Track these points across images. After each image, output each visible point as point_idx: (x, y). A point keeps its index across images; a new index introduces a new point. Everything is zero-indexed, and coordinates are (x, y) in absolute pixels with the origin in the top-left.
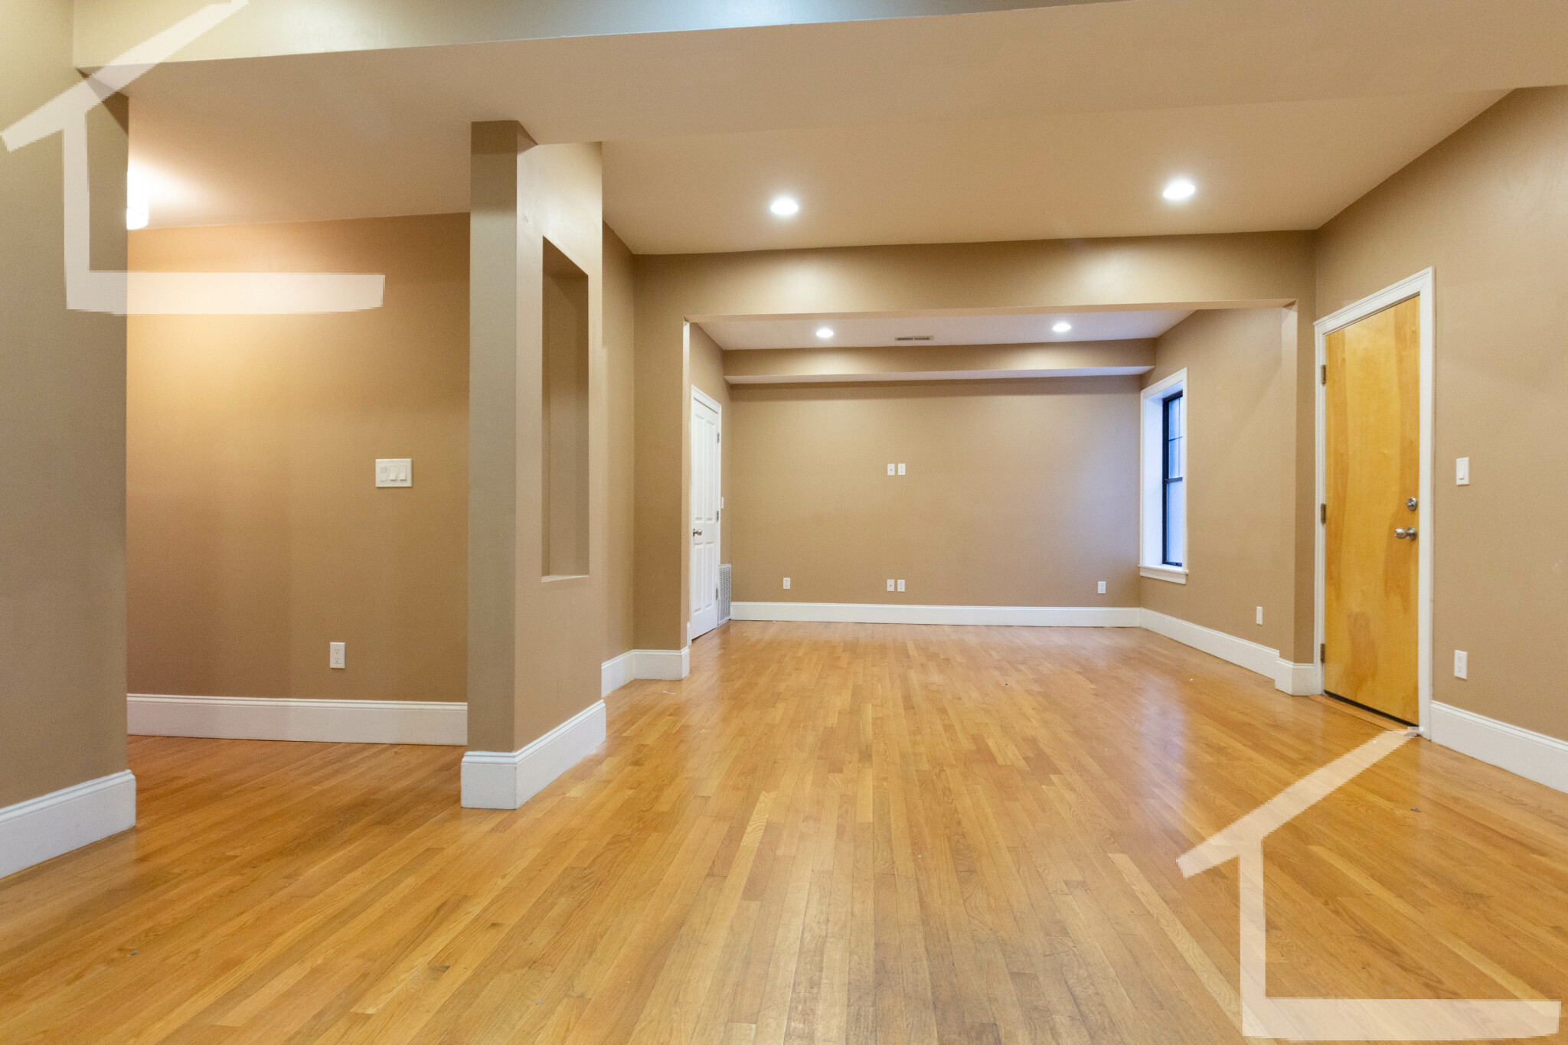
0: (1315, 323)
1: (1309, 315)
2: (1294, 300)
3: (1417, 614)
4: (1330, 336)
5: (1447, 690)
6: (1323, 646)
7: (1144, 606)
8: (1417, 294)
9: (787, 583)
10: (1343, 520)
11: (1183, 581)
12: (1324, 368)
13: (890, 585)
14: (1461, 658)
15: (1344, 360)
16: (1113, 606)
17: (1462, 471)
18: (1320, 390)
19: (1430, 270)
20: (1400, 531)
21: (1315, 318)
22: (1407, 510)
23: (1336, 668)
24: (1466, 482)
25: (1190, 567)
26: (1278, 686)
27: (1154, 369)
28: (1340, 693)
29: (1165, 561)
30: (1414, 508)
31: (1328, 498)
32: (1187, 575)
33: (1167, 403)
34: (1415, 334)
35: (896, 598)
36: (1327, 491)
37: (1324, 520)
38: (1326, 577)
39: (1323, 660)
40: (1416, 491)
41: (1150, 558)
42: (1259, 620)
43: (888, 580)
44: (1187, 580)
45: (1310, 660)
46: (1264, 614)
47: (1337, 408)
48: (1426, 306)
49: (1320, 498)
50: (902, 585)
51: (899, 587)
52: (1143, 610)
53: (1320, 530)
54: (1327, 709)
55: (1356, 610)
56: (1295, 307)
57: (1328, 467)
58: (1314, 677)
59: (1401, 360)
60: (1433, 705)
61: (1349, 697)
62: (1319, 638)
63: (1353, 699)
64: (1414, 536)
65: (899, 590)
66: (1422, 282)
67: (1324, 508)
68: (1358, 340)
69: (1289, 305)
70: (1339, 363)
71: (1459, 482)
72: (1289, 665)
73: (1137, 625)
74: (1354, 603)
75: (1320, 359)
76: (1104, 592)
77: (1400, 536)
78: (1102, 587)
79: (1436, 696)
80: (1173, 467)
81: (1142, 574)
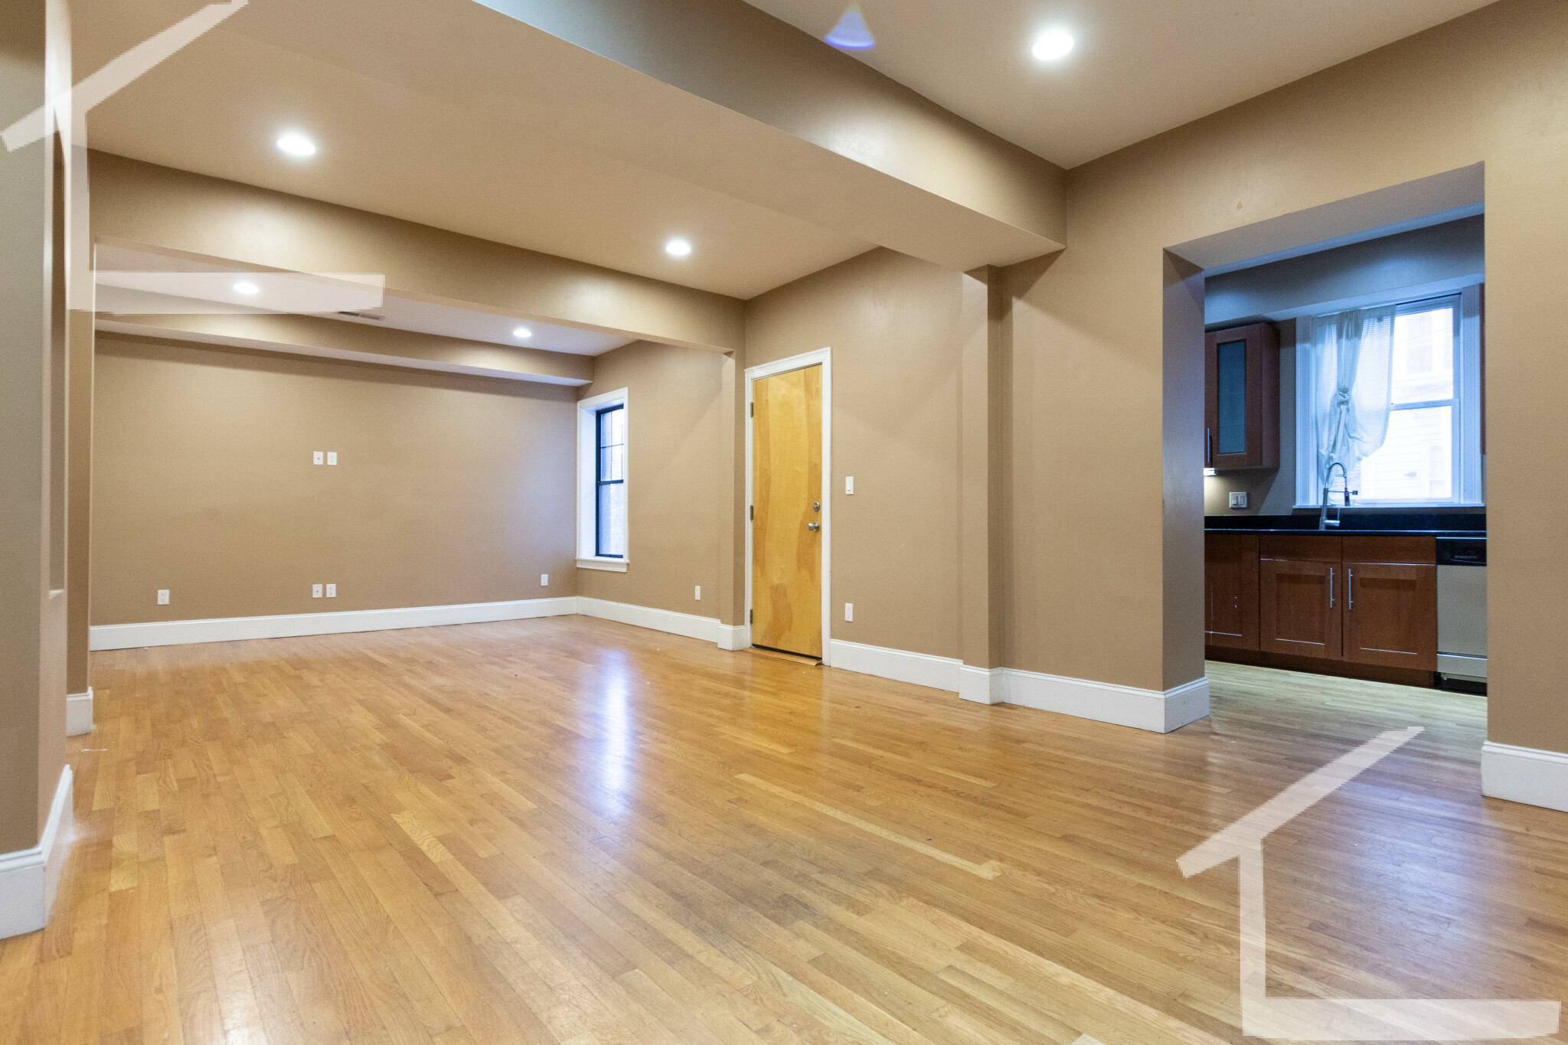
0: (745, 370)
1: (742, 365)
2: (732, 350)
3: (820, 581)
4: (757, 382)
5: (841, 631)
6: (751, 611)
7: (581, 594)
8: (821, 364)
9: (164, 597)
10: (767, 519)
11: (624, 570)
12: (752, 405)
13: (317, 591)
14: (849, 607)
15: (767, 400)
16: (555, 597)
17: (849, 485)
18: (749, 421)
19: (829, 348)
20: (811, 525)
21: (745, 367)
22: (813, 511)
23: (762, 625)
24: (852, 493)
25: (630, 558)
26: (720, 646)
27: (589, 385)
28: (764, 644)
29: (598, 554)
30: (818, 509)
31: (754, 501)
32: (628, 565)
33: (600, 414)
34: (818, 391)
35: (325, 605)
36: (754, 496)
37: (752, 517)
38: (753, 560)
39: (751, 622)
40: (819, 498)
41: (586, 551)
42: (698, 596)
43: (314, 586)
44: (628, 569)
45: (742, 623)
46: (702, 592)
47: (762, 435)
48: (826, 371)
49: (749, 501)
50: (332, 590)
51: (328, 591)
52: (580, 598)
53: (749, 525)
54: (754, 655)
55: (776, 581)
56: (734, 355)
57: (755, 479)
58: (745, 635)
59: (809, 407)
60: (831, 642)
61: (771, 646)
62: (748, 605)
63: (774, 647)
64: (818, 529)
65: (328, 596)
66: (823, 355)
67: (752, 508)
68: (778, 391)
69: (729, 354)
70: (764, 402)
71: (847, 493)
72: (730, 628)
73: (575, 612)
74: (775, 578)
75: (749, 398)
76: (547, 584)
77: (811, 529)
78: (544, 580)
79: (833, 636)
80: (605, 469)
81: (578, 566)
